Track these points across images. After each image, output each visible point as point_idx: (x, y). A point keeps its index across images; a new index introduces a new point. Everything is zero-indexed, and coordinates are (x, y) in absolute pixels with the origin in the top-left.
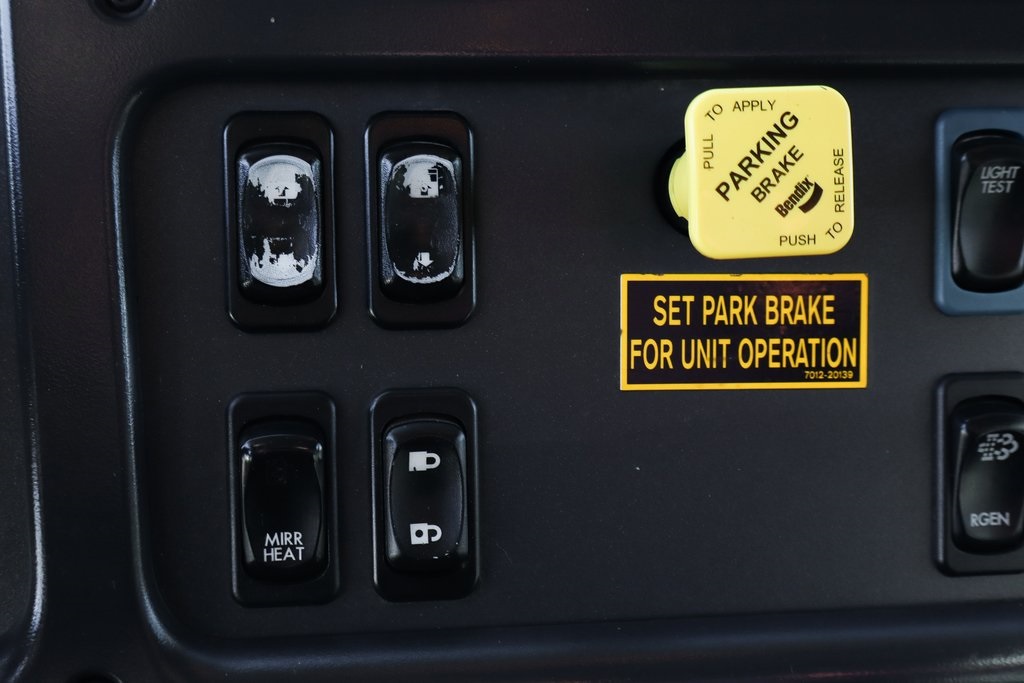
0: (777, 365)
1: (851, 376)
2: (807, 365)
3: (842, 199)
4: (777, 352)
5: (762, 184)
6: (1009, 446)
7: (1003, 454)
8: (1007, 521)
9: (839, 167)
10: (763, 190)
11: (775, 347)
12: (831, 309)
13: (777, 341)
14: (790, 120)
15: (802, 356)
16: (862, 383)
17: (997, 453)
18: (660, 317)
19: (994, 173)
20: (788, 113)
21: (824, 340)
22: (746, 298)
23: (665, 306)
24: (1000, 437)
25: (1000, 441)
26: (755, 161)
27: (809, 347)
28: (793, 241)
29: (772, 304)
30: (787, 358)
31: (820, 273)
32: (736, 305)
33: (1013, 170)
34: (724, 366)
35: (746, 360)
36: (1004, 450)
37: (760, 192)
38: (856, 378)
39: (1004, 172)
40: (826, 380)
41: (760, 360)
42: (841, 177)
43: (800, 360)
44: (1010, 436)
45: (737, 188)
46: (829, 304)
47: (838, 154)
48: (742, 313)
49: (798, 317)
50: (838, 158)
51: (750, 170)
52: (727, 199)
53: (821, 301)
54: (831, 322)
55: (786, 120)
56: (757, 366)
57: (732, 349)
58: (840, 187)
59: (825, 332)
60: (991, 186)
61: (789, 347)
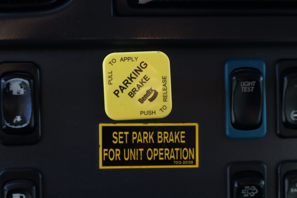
0: (162, 159)
1: (192, 163)
2: (174, 159)
3: (166, 96)
4: (162, 154)
5: (132, 90)
6: (255, 191)
7: (252, 194)
9: (165, 83)
10: (133, 93)
11: (161, 152)
12: (184, 137)
13: (162, 149)
14: (144, 65)
15: (172, 155)
16: (197, 166)
17: (250, 193)
18: (115, 140)
19: (246, 84)
20: (143, 62)
21: (181, 149)
22: (150, 133)
23: (117, 136)
24: (250, 187)
25: (250, 189)
26: (130, 81)
27: (175, 152)
28: (146, 113)
29: (160, 135)
30: (166, 156)
31: (179, 123)
32: (146, 135)
33: (253, 83)
34: (141, 159)
35: (150, 157)
36: (253, 192)
37: (132, 94)
38: (194, 164)
39: (250, 84)
40: (182, 164)
41: (155, 157)
42: (165, 87)
43: (171, 157)
44: (254, 187)
45: (122, 92)
46: (183, 135)
47: (164, 79)
48: (148, 139)
49: (170, 140)
50: (164, 80)
51: (128, 85)
52: (118, 97)
53: (180, 134)
54: (184, 142)
55: (142, 64)
56: (154, 159)
57: (144, 153)
58: (165, 92)
59: (181, 146)
60: (245, 89)
61: (167, 152)
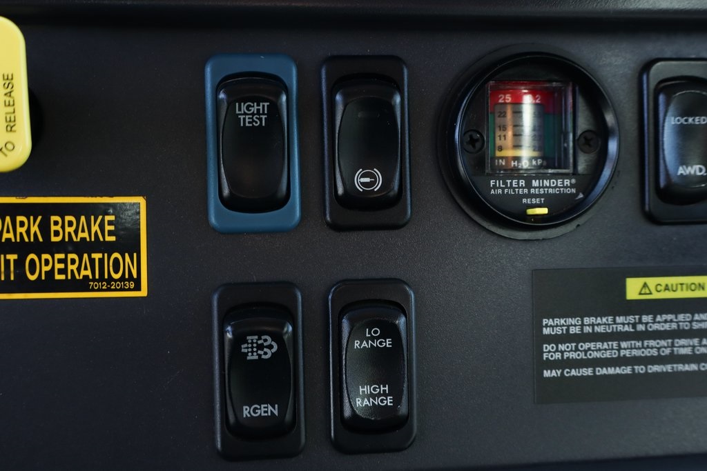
0: (62, 277)
1: (132, 286)
2: (91, 277)
3: (13, 119)
4: (62, 266)
6: (270, 347)
7: (266, 353)
8: (276, 412)
9: (9, 90)
11: (60, 261)
12: (112, 228)
13: (62, 256)
15: (86, 269)
16: (143, 292)
17: (260, 352)
19: (248, 108)
21: (106, 255)
22: (32, 218)
24: (260, 339)
25: (260, 342)
27: (92, 261)
29: (56, 223)
30: (72, 271)
31: (101, 196)
32: (22, 224)
33: (264, 106)
34: (12, 278)
35: (33, 273)
36: (265, 350)
38: (138, 288)
39: (256, 107)
40: (109, 290)
41: (46, 272)
42: (11, 99)
43: (83, 273)
44: (268, 338)
46: (110, 223)
47: (9, 80)
48: (28, 232)
49: (81, 235)
53: (103, 220)
54: (113, 239)
56: (43, 278)
57: (20, 263)
58: (10, 109)
59: (108, 248)
60: (247, 120)
61: (73, 262)
